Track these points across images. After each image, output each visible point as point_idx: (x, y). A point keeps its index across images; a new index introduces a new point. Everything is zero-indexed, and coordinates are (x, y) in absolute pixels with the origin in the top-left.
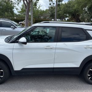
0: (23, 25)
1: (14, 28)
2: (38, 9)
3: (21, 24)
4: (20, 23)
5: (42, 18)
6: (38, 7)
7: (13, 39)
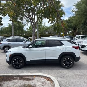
0: (31, 40)
1: (25, 42)
2: (43, 26)
3: (30, 40)
4: (28, 38)
5: (47, 33)
6: (43, 24)
7: (26, 47)
